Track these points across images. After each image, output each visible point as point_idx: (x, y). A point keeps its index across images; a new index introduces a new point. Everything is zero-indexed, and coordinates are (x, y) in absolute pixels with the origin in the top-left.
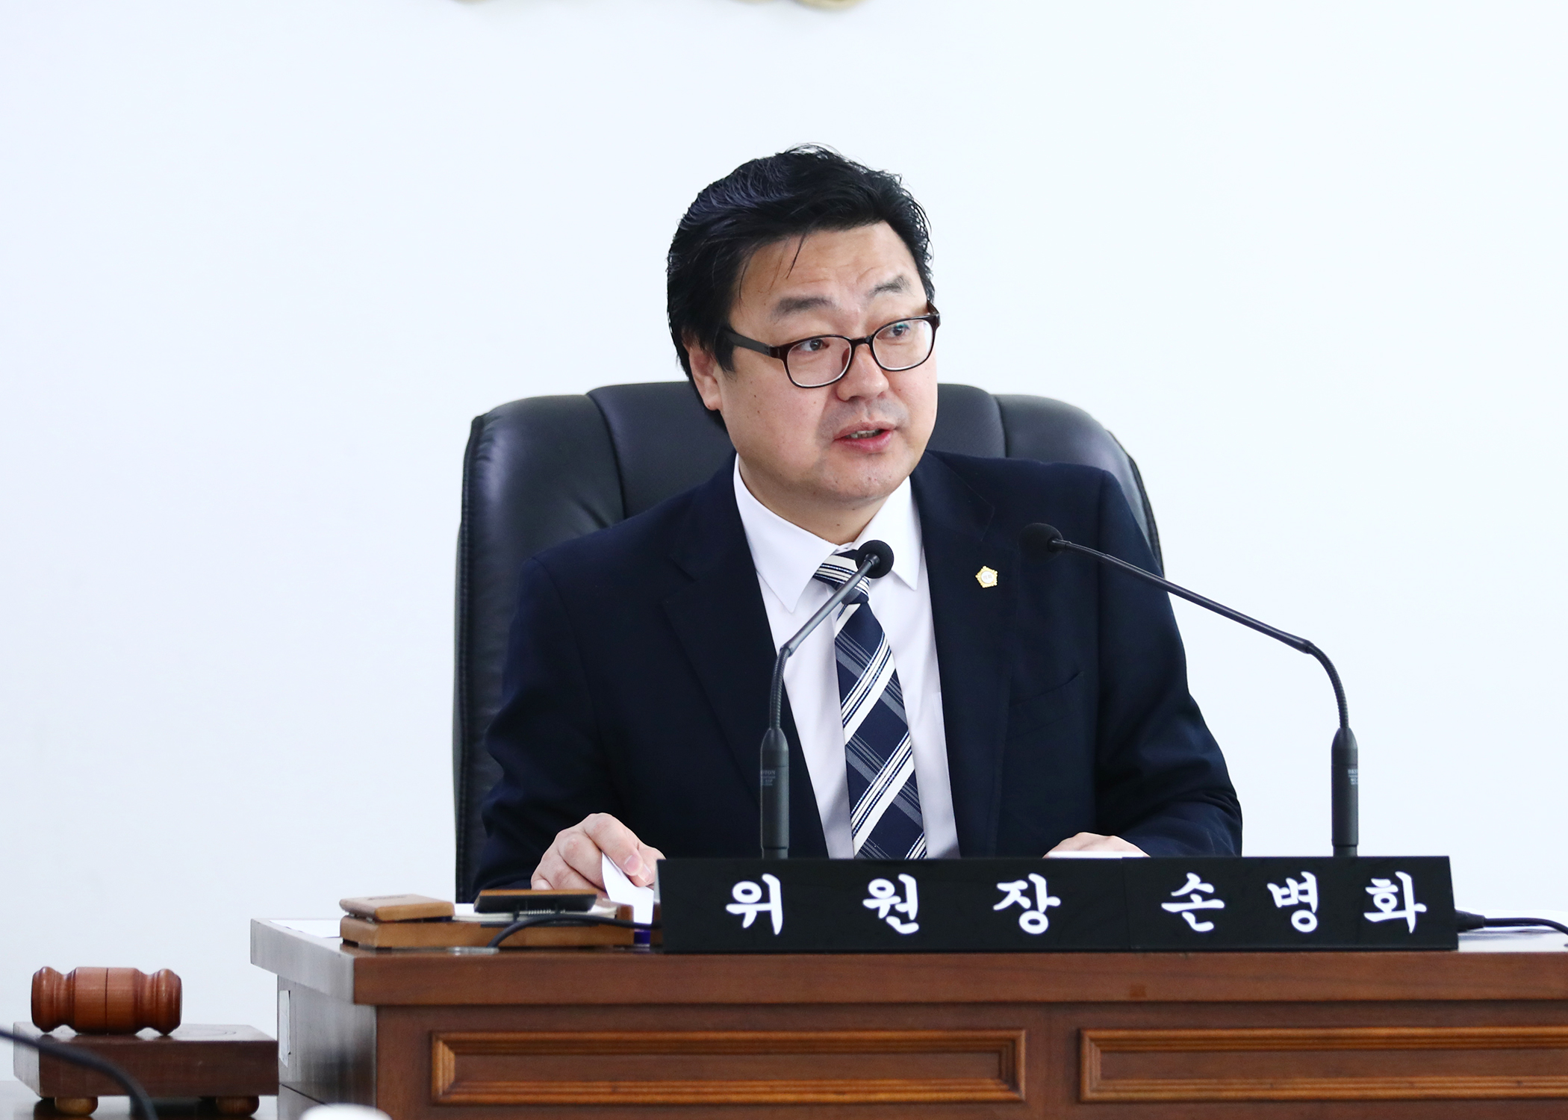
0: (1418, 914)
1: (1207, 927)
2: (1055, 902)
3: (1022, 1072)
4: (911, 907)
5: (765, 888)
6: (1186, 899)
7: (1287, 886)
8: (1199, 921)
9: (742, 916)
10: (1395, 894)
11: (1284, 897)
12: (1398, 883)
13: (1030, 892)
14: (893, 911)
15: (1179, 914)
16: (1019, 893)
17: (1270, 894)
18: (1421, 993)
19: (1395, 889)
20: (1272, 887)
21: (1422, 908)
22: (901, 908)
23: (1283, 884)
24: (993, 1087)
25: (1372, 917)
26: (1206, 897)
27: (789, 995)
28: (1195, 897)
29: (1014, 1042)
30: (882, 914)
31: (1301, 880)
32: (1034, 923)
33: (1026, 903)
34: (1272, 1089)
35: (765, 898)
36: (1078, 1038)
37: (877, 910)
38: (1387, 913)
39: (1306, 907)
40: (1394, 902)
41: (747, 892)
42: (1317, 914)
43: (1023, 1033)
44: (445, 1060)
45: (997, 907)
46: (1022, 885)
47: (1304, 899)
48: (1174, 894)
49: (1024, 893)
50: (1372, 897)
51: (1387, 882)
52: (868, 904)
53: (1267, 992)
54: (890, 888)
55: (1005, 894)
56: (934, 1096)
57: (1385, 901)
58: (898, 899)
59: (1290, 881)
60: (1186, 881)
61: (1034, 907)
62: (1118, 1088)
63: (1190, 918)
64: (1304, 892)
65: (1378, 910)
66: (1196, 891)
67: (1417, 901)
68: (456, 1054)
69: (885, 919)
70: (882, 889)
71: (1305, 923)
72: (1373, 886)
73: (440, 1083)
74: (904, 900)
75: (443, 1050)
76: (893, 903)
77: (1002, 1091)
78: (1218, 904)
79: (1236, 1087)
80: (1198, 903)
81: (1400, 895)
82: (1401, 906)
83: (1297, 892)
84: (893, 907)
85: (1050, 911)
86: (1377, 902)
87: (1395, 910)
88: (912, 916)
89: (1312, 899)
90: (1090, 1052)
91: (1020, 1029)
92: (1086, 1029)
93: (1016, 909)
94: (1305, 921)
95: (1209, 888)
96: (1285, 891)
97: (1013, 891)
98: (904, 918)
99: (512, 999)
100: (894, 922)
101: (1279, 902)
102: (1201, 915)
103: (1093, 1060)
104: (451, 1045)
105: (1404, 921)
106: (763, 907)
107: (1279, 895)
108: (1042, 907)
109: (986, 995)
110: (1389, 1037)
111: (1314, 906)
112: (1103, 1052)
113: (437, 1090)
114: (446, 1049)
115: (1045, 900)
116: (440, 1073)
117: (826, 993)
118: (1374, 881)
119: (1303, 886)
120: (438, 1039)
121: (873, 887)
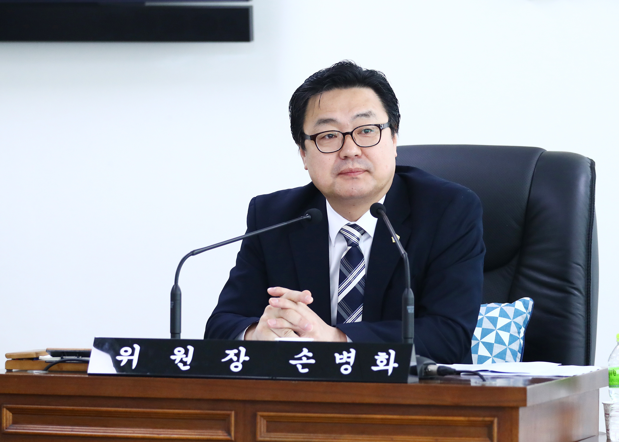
0: (394, 368)
1: (306, 370)
2: (247, 358)
3: (233, 429)
4: (189, 360)
5: (133, 350)
6: (300, 359)
7: (342, 354)
8: (303, 368)
9: (121, 361)
10: (387, 359)
11: (340, 359)
12: (389, 354)
13: (238, 355)
14: (181, 361)
15: (296, 365)
16: (234, 355)
17: (335, 358)
18: (391, 401)
19: (387, 357)
20: (337, 355)
21: (396, 365)
22: (185, 360)
23: (341, 354)
24: (221, 434)
25: (374, 368)
26: (308, 358)
27: (135, 395)
28: (304, 359)
29: (229, 416)
30: (176, 362)
31: (349, 352)
32: (236, 367)
33: (235, 359)
34: (335, 439)
35: (132, 354)
36: (255, 416)
37: (175, 360)
38: (381, 367)
39: (348, 363)
40: (385, 362)
41: (126, 351)
42: (352, 367)
43: (233, 413)
44: (7, 416)
45: (223, 360)
46: (236, 351)
47: (348, 360)
48: (296, 357)
49: (236, 355)
50: (376, 360)
51: (385, 354)
52: (172, 357)
53: (329, 398)
54: (183, 350)
55: (228, 355)
56: (197, 437)
57: (382, 362)
58: (185, 356)
59: (345, 353)
60: (302, 351)
61: (238, 361)
62: (272, 436)
63: (299, 367)
64: (349, 357)
65: (378, 366)
66: (305, 356)
67: (395, 362)
68: (13, 414)
69: (177, 364)
70: (179, 351)
71: (347, 370)
72: (378, 355)
73: (5, 425)
74: (187, 356)
75: (6, 412)
76: (182, 357)
77: (224, 436)
78: (313, 361)
79: (320, 437)
80: (305, 361)
81: (388, 360)
82: (387, 364)
83: (346, 357)
84: (182, 359)
85: (244, 363)
86: (378, 362)
87: (385, 366)
88: (188, 363)
89: (352, 361)
90: (261, 421)
91: (232, 410)
92: (259, 411)
93: (231, 361)
94: (346, 369)
95: (311, 355)
96: (341, 356)
97: (231, 354)
98: (185, 364)
99: (29, 392)
100: (181, 365)
101: (338, 361)
102: (304, 366)
103: (262, 425)
104: (10, 409)
105: (387, 371)
106: (131, 358)
107: (338, 358)
108: (241, 360)
109: (214, 397)
110: (382, 419)
111: (352, 364)
112: (267, 421)
113: (3, 427)
114: (8, 412)
115: (243, 358)
116: (5, 421)
117: (150, 394)
118: (379, 353)
119: (349, 355)
120: (4, 407)
121: (176, 351)
